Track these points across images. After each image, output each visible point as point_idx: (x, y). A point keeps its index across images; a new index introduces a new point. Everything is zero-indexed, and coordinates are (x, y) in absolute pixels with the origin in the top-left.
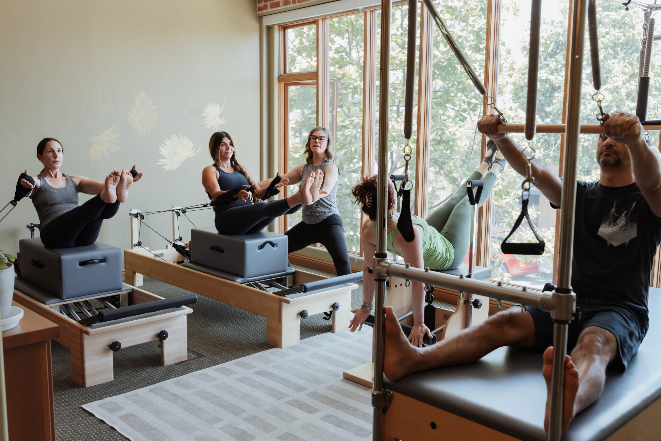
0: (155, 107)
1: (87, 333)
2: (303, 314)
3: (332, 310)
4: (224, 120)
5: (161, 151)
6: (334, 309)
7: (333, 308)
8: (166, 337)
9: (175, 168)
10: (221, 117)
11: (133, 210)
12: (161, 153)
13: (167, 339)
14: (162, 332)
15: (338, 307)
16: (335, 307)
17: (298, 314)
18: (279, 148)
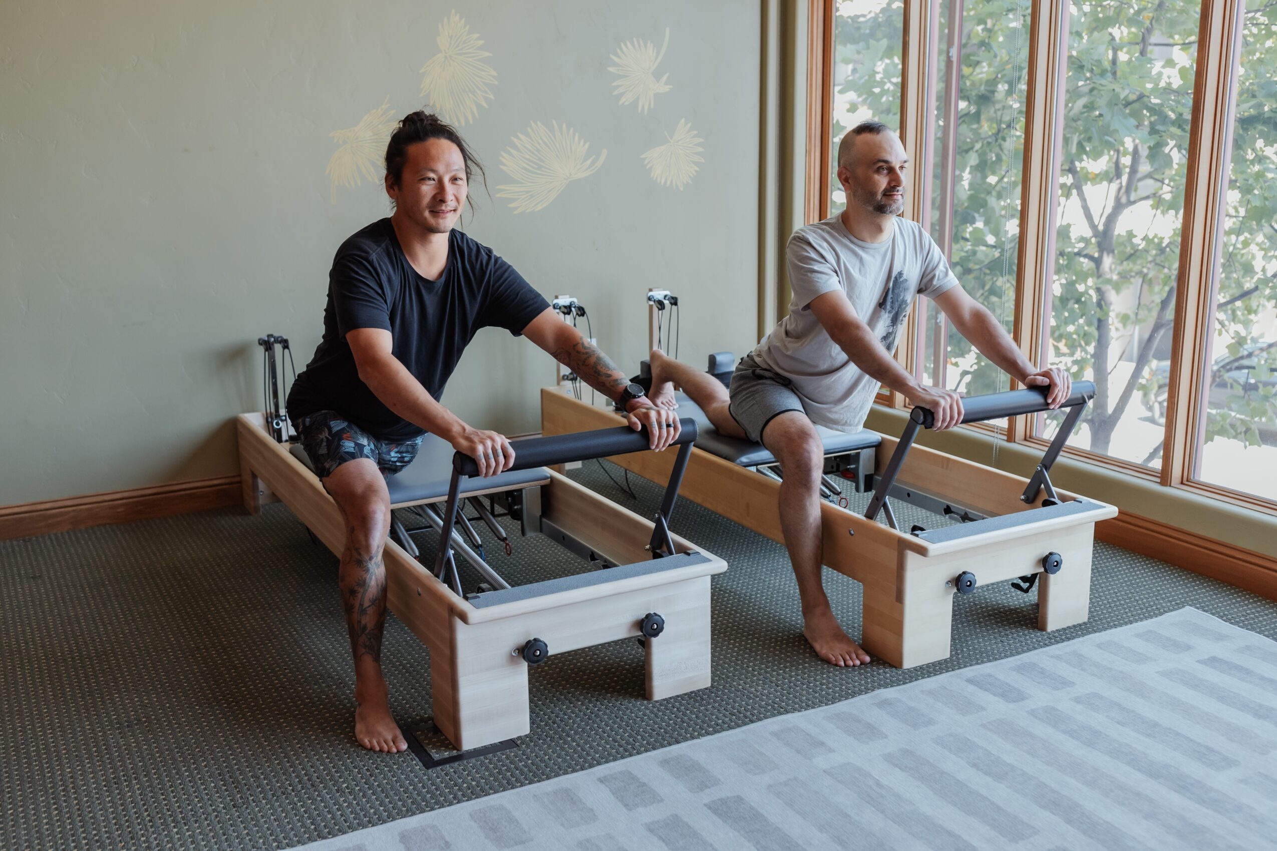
0: (487, 54)
1: (464, 618)
2: (961, 583)
3: (1042, 570)
4: (666, 84)
5: (505, 165)
6: (1046, 570)
7: (1044, 566)
8: (660, 629)
9: (540, 207)
10: (657, 75)
11: (560, 297)
12: (504, 168)
13: (661, 634)
14: (648, 616)
15: (1058, 565)
16: (1049, 563)
17: (947, 583)
18: (808, 152)
